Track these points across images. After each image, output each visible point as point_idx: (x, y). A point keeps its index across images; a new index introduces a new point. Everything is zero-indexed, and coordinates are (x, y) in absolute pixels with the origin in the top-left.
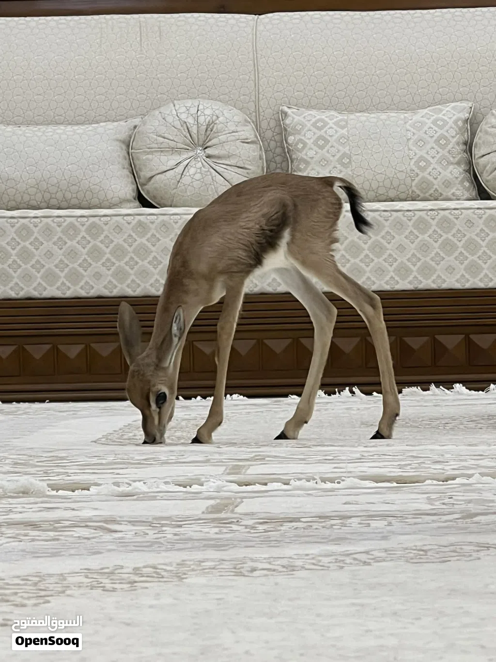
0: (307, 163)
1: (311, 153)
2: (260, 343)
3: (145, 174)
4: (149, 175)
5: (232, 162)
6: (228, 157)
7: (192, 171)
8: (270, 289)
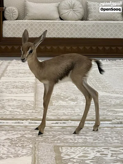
0: (92, 12)
1: (93, 10)
2: (85, 47)
3: (61, 13)
4: (62, 13)
5: (78, 12)
6: (77, 11)
7: (70, 13)
8: (86, 37)
